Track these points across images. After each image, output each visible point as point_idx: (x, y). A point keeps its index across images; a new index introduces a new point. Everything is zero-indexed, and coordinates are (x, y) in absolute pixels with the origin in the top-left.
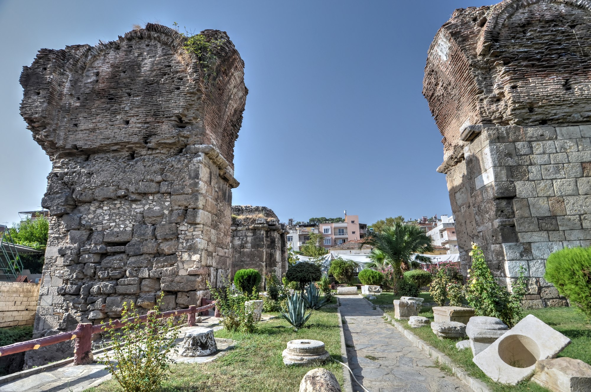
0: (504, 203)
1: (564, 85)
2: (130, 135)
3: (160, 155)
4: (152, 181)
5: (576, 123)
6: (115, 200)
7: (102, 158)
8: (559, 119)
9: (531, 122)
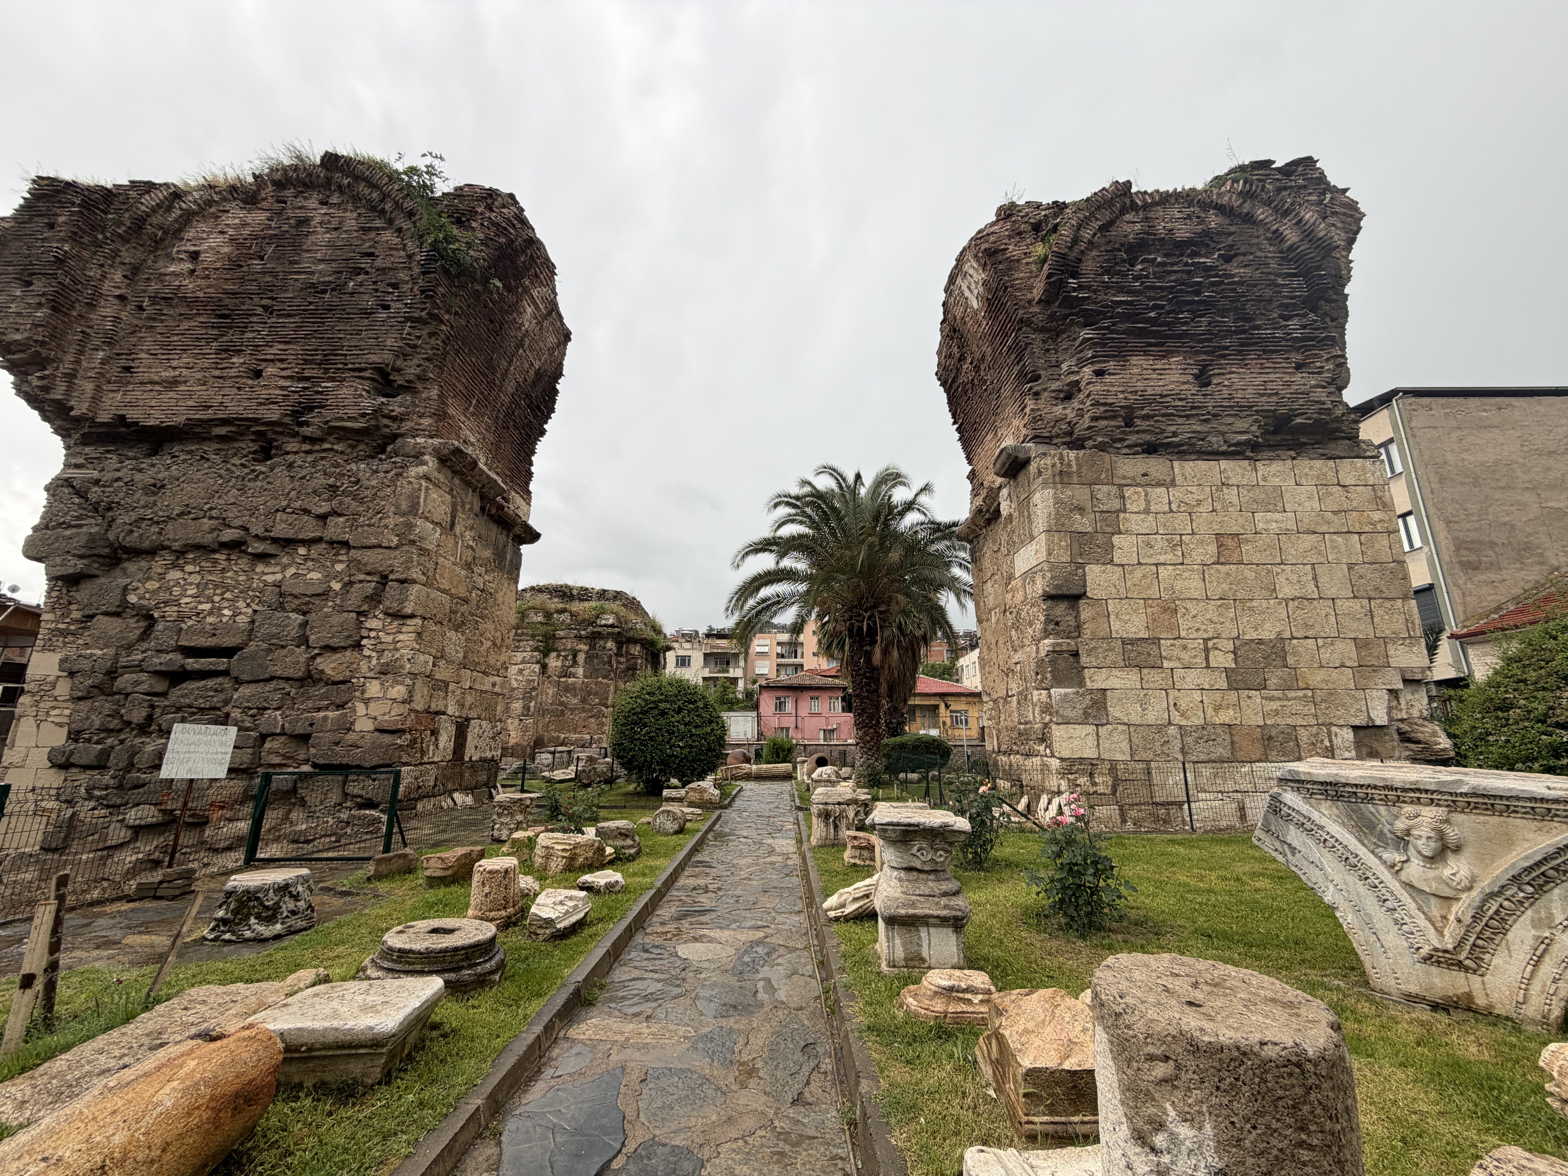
0: (1061, 609)
1: (1196, 377)
2: (260, 404)
3: (331, 454)
4: (306, 511)
5: (1215, 455)
6: (214, 551)
7: (188, 452)
8: (1182, 445)
9: (1127, 447)
